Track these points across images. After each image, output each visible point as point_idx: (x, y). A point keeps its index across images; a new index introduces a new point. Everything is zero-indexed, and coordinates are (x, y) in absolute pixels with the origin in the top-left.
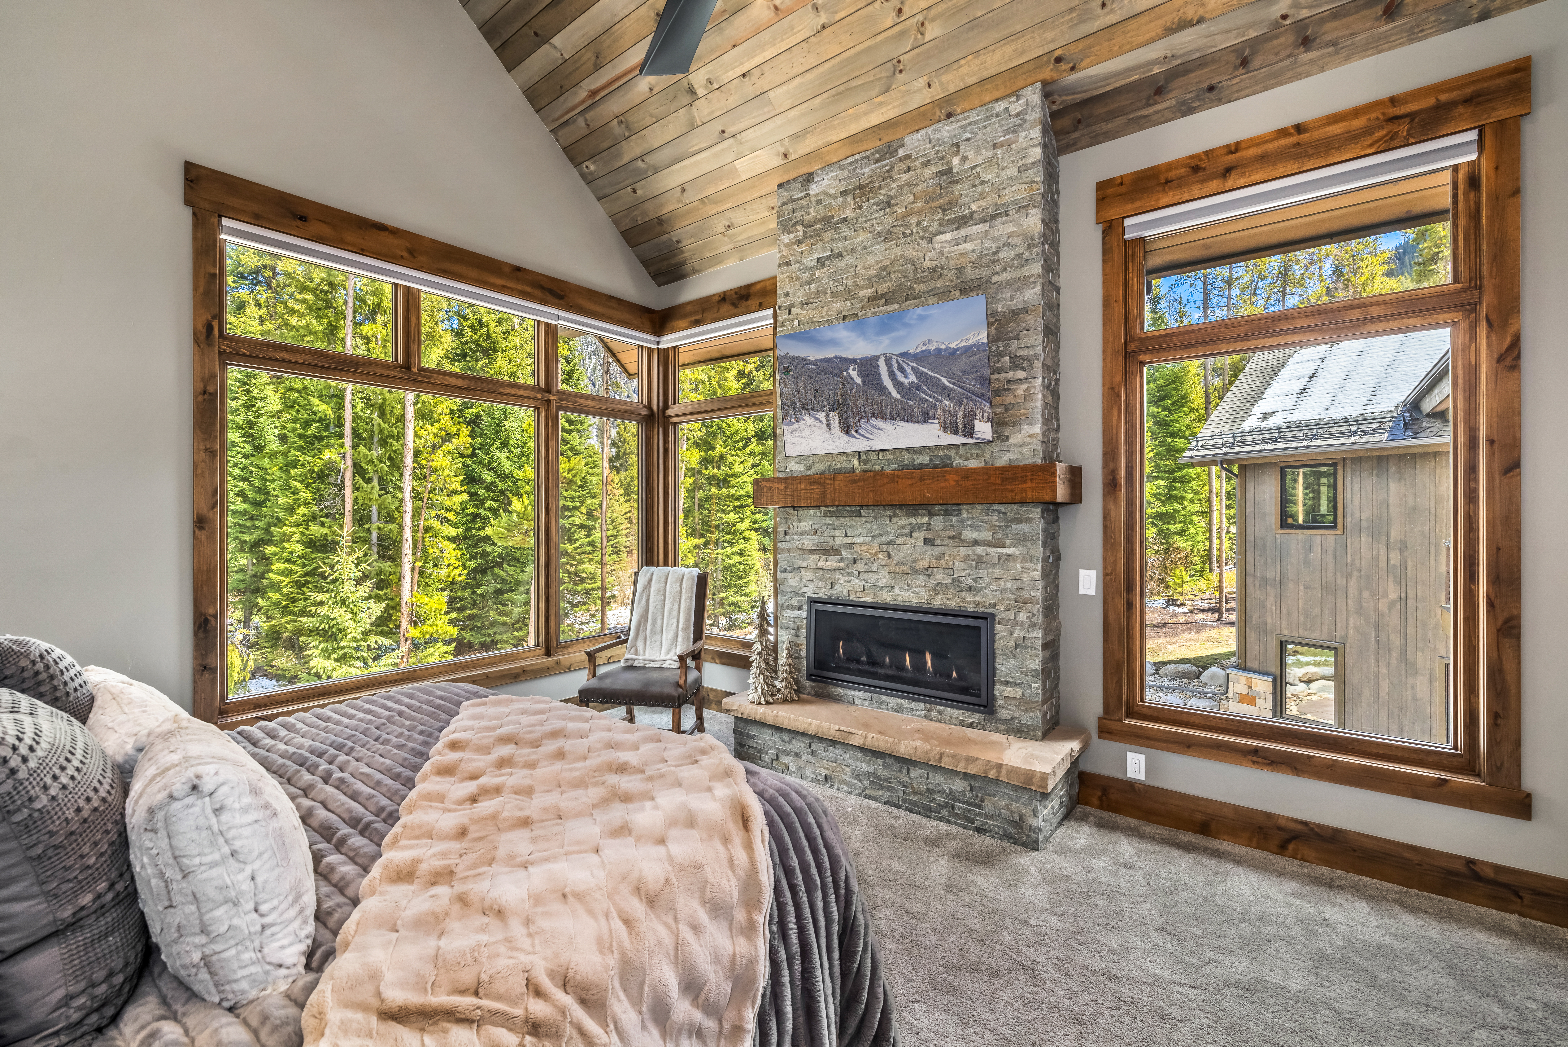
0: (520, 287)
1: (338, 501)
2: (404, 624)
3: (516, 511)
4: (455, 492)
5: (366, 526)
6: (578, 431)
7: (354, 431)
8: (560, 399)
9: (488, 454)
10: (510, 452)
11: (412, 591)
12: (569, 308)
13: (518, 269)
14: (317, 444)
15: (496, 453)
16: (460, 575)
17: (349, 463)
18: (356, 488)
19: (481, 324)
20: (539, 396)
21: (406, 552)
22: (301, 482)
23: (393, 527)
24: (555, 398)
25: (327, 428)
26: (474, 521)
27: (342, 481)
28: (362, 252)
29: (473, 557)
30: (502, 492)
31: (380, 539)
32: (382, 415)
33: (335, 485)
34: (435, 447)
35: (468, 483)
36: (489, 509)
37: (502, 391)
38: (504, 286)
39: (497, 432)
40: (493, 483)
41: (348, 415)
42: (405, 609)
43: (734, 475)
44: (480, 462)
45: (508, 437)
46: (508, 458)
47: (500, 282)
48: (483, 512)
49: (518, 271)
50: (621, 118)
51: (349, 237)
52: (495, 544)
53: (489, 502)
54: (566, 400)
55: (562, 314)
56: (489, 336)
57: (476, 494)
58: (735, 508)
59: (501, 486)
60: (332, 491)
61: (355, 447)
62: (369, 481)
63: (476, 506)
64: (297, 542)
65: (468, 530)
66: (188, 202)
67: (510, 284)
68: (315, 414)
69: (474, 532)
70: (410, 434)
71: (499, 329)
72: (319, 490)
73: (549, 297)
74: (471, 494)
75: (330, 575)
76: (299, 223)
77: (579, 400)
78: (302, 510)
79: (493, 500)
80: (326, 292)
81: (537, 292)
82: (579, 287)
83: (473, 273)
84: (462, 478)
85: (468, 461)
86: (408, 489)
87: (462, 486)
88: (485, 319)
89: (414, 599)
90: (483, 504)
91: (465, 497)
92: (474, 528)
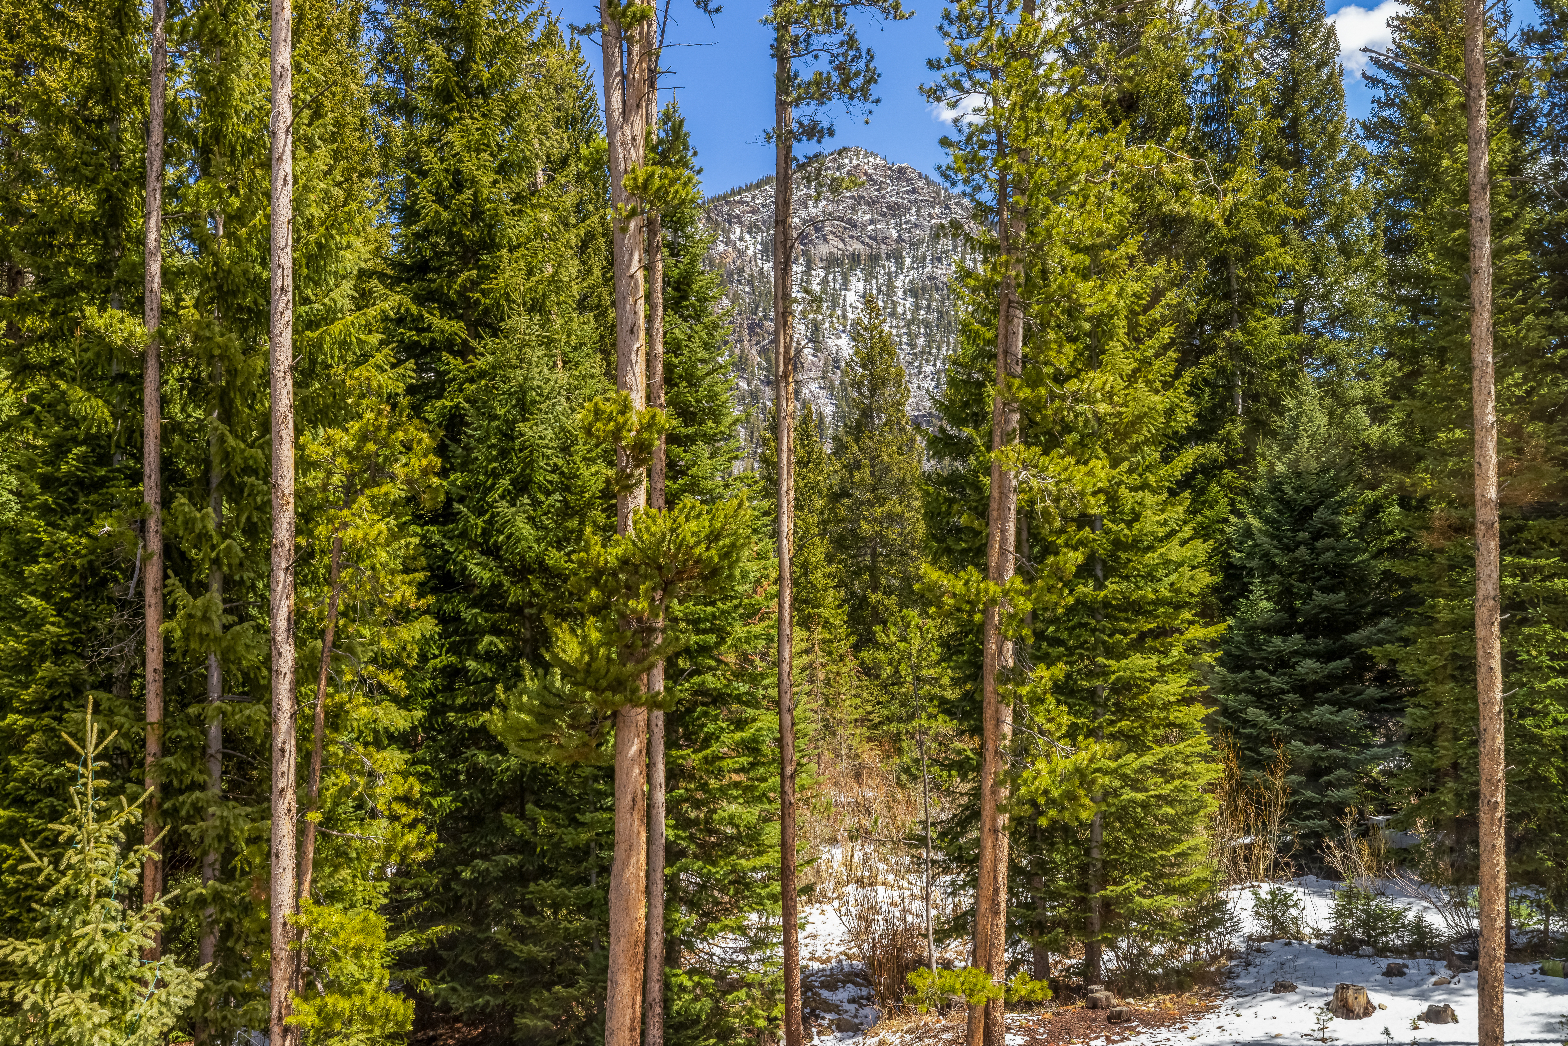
1: (129, 646)
2: (281, 990)
3: (562, 664)
4: (404, 614)
5: (193, 710)
6: (710, 440)
7: (166, 463)
9: (481, 514)
10: (536, 503)
11: (298, 895)
14: (82, 503)
15: (502, 507)
16: (421, 846)
17: (155, 544)
18: (169, 611)
19: (458, 185)
21: (282, 783)
22: (46, 596)
23: (256, 711)
25: (104, 459)
26: (449, 689)
27: (140, 595)
29: (450, 782)
30: (517, 610)
31: (229, 738)
32: (227, 417)
33: (122, 604)
34: (350, 492)
35: (434, 591)
36: (488, 657)
39: (504, 453)
40: (496, 587)
41: (152, 424)
42: (282, 946)
43: (1135, 546)
44: (464, 535)
45: (529, 463)
46: (531, 520)
48: (471, 664)
52: (502, 749)
53: (487, 639)
56: (477, 215)
57: (457, 618)
58: (1143, 636)
59: (515, 594)
60: (119, 619)
61: (166, 502)
62: (197, 589)
63: (453, 649)
64: (38, 752)
65: (436, 711)
68: (76, 423)
69: (451, 715)
70: (287, 455)
71: (503, 193)
72: (86, 618)
74: (442, 619)
75: (50, 882)
78: (46, 669)
79: (496, 631)
80: (99, 123)
84: (421, 576)
85: (435, 533)
86: (284, 608)
87: (420, 595)
88: (468, 166)
89: (303, 920)
90: (473, 643)
91: (427, 626)
92: (452, 709)
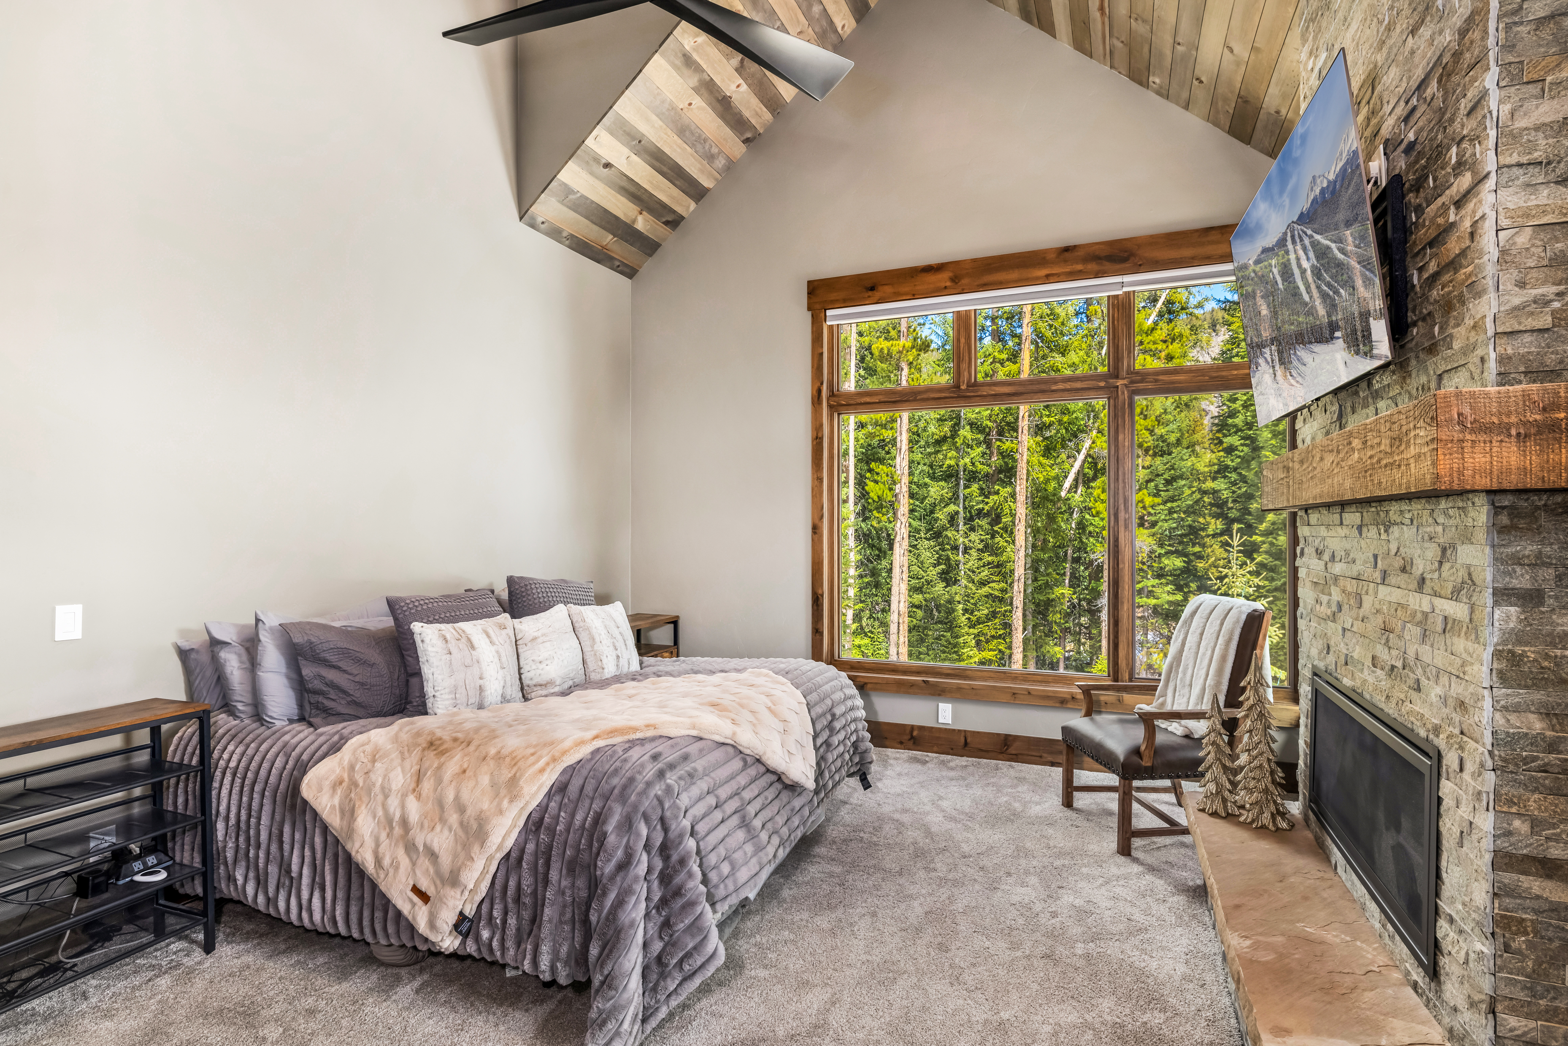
0: (1068, 269)
8: (1132, 382)
12: (1138, 269)
13: (1067, 249)
20: (1102, 384)
24: (1125, 382)
28: (914, 297)
37: (1054, 388)
38: (1047, 276)
47: (1043, 272)
49: (1067, 251)
50: (1133, 16)
51: (905, 288)
54: (1141, 381)
55: (1127, 279)
66: (809, 309)
67: (1055, 271)
73: (1108, 266)
76: (870, 293)
77: (1161, 377)
81: (1092, 266)
82: (1152, 236)
83: (1014, 275)
